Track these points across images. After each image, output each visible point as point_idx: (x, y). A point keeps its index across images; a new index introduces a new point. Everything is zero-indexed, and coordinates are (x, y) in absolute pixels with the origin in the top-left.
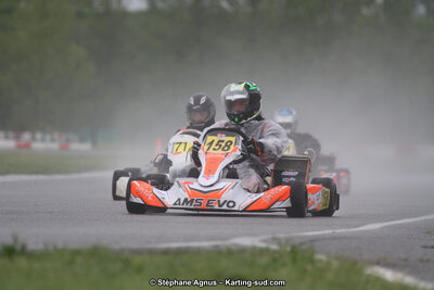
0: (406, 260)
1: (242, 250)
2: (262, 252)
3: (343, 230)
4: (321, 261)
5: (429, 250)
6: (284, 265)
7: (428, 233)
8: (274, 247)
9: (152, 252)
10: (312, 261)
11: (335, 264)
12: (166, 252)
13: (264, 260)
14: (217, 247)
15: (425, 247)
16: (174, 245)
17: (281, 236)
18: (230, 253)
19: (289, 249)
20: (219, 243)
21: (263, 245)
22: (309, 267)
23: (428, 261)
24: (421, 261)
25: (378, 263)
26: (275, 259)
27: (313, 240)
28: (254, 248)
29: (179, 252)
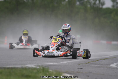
0: (73, 72)
1: (29, 68)
2: (34, 69)
3: (56, 63)
4: (50, 72)
5: (80, 69)
6: (41, 72)
7: (79, 64)
8: (38, 67)
9: (5, 68)
10: (48, 72)
11: (54, 73)
12: (8, 68)
13: (35, 71)
14: (22, 67)
15: (78, 68)
16: (11, 66)
17: (40, 64)
18: (25, 69)
19: (42, 68)
20: (23, 66)
21: (35, 67)
22: (47, 73)
23: (79, 72)
24: (78, 72)
25: (66, 73)
26: (38, 71)
27: (48, 66)
28: (32, 67)
29: (12, 68)
